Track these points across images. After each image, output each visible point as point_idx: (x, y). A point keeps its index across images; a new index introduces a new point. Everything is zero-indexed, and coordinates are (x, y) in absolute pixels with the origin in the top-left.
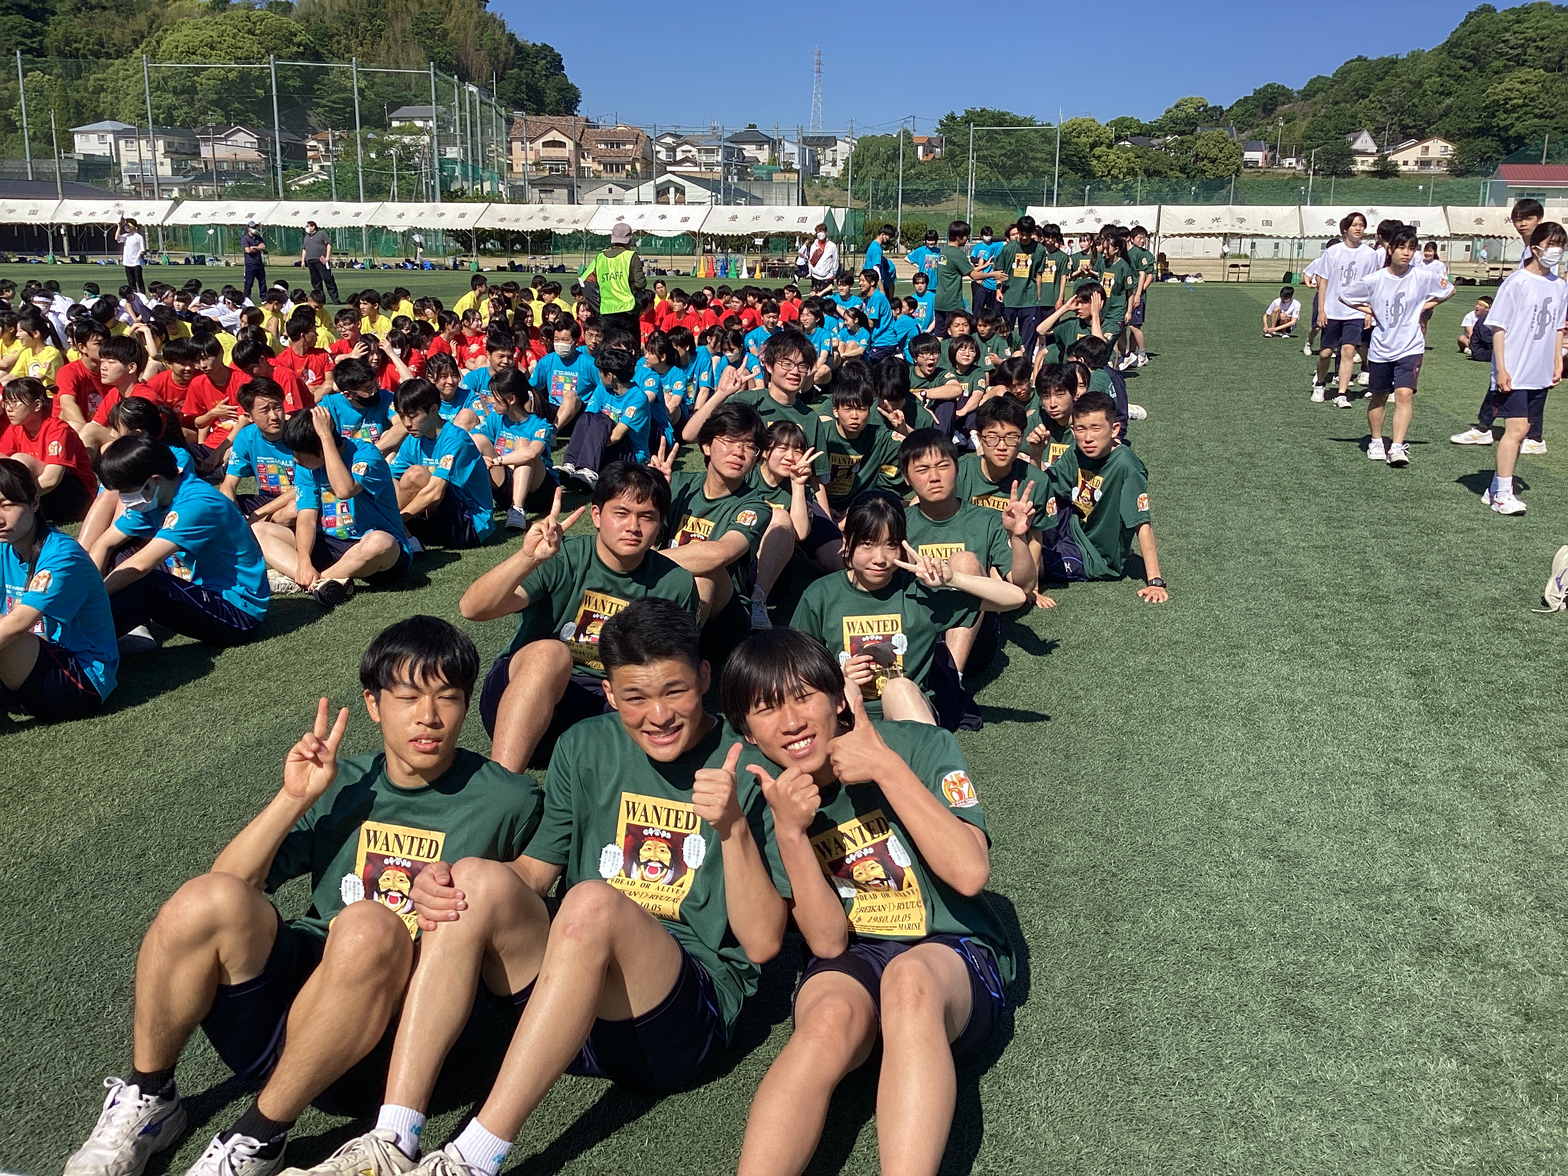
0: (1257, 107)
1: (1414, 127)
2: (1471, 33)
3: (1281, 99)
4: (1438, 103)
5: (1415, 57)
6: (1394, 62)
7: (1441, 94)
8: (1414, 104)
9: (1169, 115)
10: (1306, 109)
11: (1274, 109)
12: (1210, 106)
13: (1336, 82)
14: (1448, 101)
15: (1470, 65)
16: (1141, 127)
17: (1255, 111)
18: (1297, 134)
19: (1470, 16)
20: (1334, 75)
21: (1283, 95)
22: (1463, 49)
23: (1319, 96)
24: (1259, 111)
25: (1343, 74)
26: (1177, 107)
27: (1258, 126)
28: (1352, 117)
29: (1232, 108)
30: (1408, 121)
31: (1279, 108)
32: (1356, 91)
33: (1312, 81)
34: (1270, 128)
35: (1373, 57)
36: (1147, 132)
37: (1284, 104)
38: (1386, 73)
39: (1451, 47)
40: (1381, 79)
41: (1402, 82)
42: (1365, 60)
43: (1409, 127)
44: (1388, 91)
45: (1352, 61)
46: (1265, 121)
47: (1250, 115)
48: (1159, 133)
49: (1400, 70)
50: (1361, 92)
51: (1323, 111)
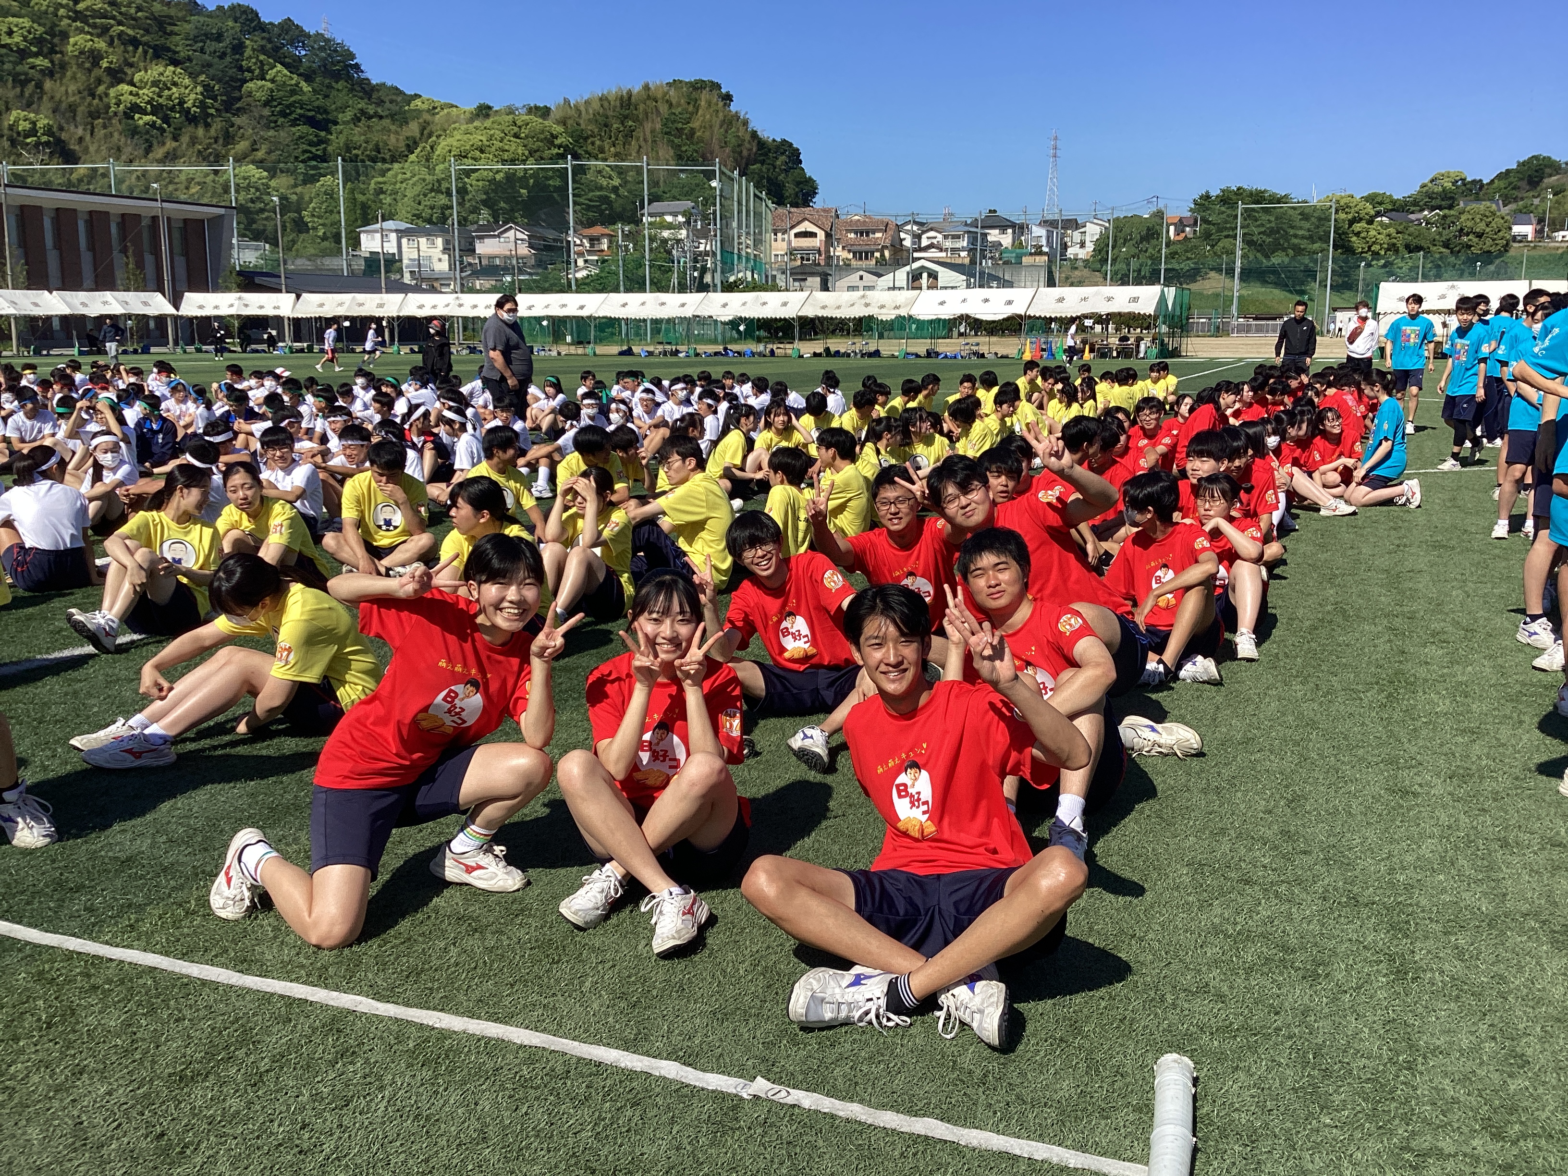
0: (1521, 179)
3: (1548, 170)
9: (1424, 190)
11: (1540, 181)
12: (1469, 179)
16: (1394, 202)
17: (1519, 184)
21: (1550, 166)
24: (1524, 184)
26: (1432, 181)
27: (1522, 199)
29: (1492, 181)
31: (1546, 181)
34: (1536, 201)
36: (1399, 208)
37: (1551, 176)
46: (1531, 194)
47: (1513, 189)
48: (1412, 208)
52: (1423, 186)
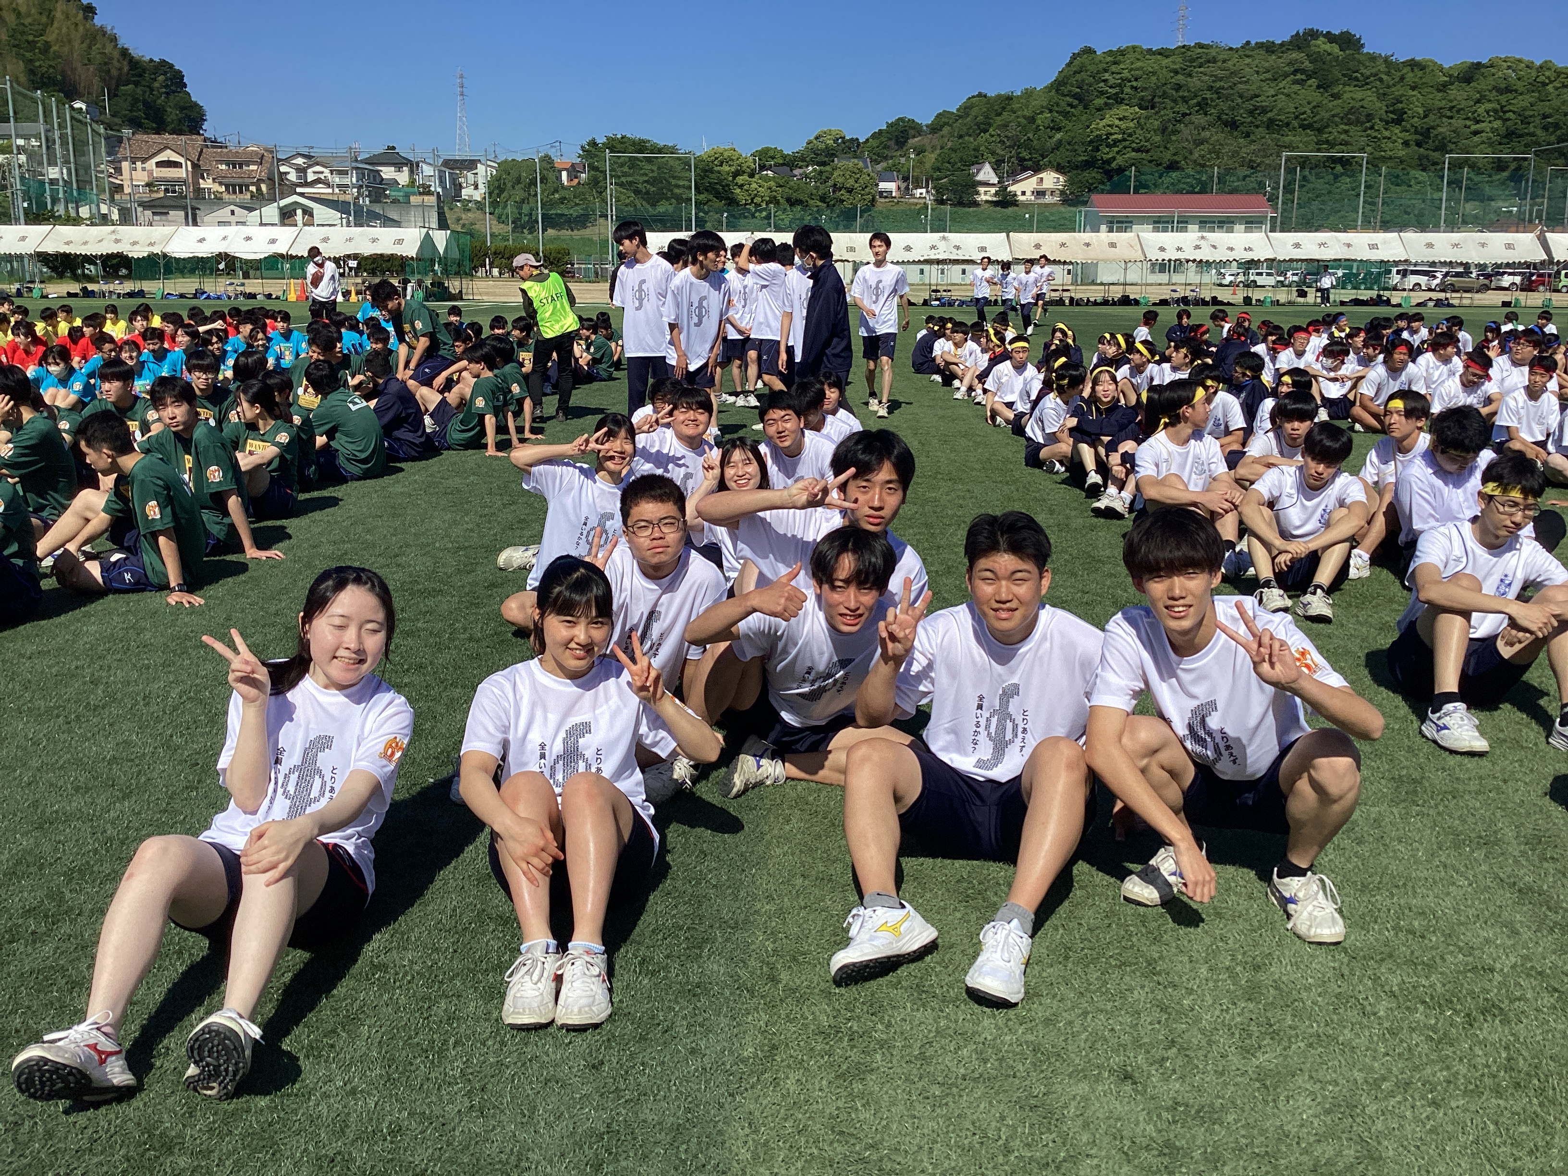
0: (890, 139)
1: (1030, 159)
2: (1075, 73)
3: (912, 132)
4: (1050, 138)
5: (1029, 94)
6: (1009, 98)
7: (1052, 129)
8: (1029, 139)
9: (810, 146)
10: (935, 142)
11: (906, 142)
12: (847, 138)
13: (960, 117)
14: (1058, 136)
15: (1076, 102)
16: (784, 157)
17: (889, 143)
18: (928, 166)
19: (1075, 56)
20: (958, 110)
21: (913, 128)
22: (1069, 88)
23: (946, 130)
24: (892, 143)
25: (966, 109)
26: (817, 138)
27: (892, 158)
28: (974, 150)
29: (867, 140)
30: (1025, 154)
31: (910, 141)
32: (978, 125)
33: (939, 116)
34: (903, 160)
35: (991, 94)
36: (790, 163)
37: (914, 137)
38: (1004, 108)
39: (1058, 85)
40: (999, 114)
41: (1018, 117)
42: (985, 96)
43: (1026, 160)
44: (1005, 126)
45: (973, 97)
46: (899, 153)
47: (884, 148)
48: (800, 164)
49: (1016, 106)
50: (982, 126)
51: (950, 144)
52: (810, 143)
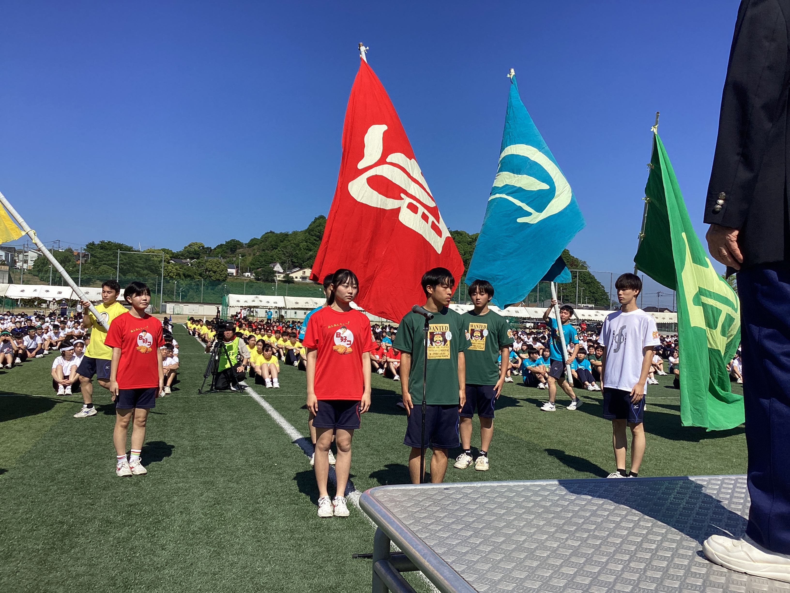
0: (228, 249)
1: (297, 263)
2: (317, 226)
3: (238, 246)
4: (306, 253)
5: (295, 233)
6: (287, 235)
7: (307, 250)
8: (297, 253)
10: (250, 252)
11: (235, 250)
12: (205, 247)
13: (263, 241)
14: (311, 253)
15: (318, 239)
16: (173, 254)
17: (227, 251)
18: (248, 262)
19: (316, 219)
20: (261, 238)
22: (315, 232)
23: (255, 247)
24: (229, 251)
25: (266, 237)
26: (189, 246)
27: (228, 257)
28: (271, 257)
29: (215, 249)
30: (295, 260)
32: (272, 245)
33: (252, 240)
34: (234, 259)
35: (277, 232)
36: (175, 256)
37: (239, 249)
38: (284, 239)
39: (309, 231)
40: (282, 242)
41: (291, 244)
42: (274, 233)
43: (295, 263)
44: (285, 247)
45: (268, 233)
46: (232, 255)
47: (224, 253)
48: (181, 257)
49: (290, 239)
50: (274, 246)
51: (258, 254)
52: (185, 248)
